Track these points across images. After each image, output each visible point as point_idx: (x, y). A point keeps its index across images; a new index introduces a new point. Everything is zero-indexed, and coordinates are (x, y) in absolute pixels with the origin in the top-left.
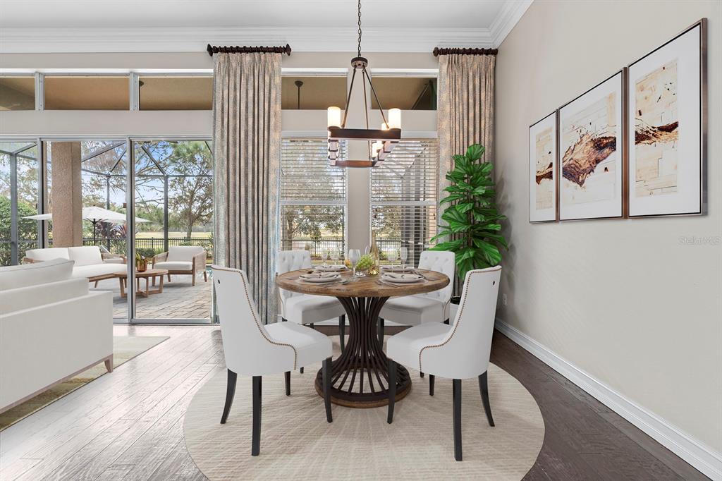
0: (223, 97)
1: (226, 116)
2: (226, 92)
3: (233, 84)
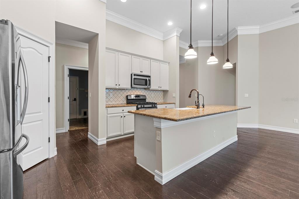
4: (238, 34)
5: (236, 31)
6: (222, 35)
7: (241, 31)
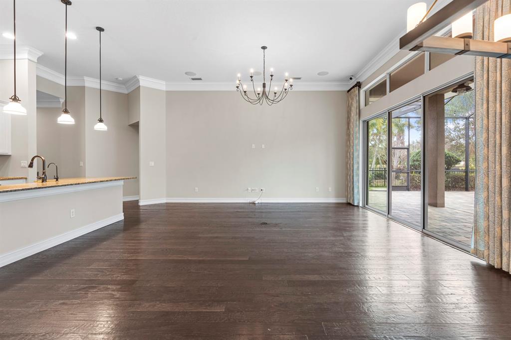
4: (140, 85)
5: (138, 81)
6: (121, 79)
7: (144, 82)
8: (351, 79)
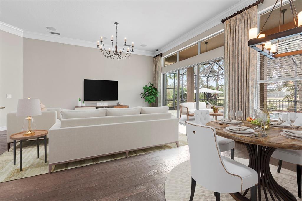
0: (228, 39)
1: (229, 46)
2: (229, 36)
3: (232, 31)
8: (157, 51)
